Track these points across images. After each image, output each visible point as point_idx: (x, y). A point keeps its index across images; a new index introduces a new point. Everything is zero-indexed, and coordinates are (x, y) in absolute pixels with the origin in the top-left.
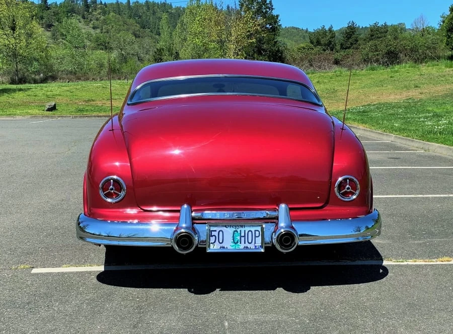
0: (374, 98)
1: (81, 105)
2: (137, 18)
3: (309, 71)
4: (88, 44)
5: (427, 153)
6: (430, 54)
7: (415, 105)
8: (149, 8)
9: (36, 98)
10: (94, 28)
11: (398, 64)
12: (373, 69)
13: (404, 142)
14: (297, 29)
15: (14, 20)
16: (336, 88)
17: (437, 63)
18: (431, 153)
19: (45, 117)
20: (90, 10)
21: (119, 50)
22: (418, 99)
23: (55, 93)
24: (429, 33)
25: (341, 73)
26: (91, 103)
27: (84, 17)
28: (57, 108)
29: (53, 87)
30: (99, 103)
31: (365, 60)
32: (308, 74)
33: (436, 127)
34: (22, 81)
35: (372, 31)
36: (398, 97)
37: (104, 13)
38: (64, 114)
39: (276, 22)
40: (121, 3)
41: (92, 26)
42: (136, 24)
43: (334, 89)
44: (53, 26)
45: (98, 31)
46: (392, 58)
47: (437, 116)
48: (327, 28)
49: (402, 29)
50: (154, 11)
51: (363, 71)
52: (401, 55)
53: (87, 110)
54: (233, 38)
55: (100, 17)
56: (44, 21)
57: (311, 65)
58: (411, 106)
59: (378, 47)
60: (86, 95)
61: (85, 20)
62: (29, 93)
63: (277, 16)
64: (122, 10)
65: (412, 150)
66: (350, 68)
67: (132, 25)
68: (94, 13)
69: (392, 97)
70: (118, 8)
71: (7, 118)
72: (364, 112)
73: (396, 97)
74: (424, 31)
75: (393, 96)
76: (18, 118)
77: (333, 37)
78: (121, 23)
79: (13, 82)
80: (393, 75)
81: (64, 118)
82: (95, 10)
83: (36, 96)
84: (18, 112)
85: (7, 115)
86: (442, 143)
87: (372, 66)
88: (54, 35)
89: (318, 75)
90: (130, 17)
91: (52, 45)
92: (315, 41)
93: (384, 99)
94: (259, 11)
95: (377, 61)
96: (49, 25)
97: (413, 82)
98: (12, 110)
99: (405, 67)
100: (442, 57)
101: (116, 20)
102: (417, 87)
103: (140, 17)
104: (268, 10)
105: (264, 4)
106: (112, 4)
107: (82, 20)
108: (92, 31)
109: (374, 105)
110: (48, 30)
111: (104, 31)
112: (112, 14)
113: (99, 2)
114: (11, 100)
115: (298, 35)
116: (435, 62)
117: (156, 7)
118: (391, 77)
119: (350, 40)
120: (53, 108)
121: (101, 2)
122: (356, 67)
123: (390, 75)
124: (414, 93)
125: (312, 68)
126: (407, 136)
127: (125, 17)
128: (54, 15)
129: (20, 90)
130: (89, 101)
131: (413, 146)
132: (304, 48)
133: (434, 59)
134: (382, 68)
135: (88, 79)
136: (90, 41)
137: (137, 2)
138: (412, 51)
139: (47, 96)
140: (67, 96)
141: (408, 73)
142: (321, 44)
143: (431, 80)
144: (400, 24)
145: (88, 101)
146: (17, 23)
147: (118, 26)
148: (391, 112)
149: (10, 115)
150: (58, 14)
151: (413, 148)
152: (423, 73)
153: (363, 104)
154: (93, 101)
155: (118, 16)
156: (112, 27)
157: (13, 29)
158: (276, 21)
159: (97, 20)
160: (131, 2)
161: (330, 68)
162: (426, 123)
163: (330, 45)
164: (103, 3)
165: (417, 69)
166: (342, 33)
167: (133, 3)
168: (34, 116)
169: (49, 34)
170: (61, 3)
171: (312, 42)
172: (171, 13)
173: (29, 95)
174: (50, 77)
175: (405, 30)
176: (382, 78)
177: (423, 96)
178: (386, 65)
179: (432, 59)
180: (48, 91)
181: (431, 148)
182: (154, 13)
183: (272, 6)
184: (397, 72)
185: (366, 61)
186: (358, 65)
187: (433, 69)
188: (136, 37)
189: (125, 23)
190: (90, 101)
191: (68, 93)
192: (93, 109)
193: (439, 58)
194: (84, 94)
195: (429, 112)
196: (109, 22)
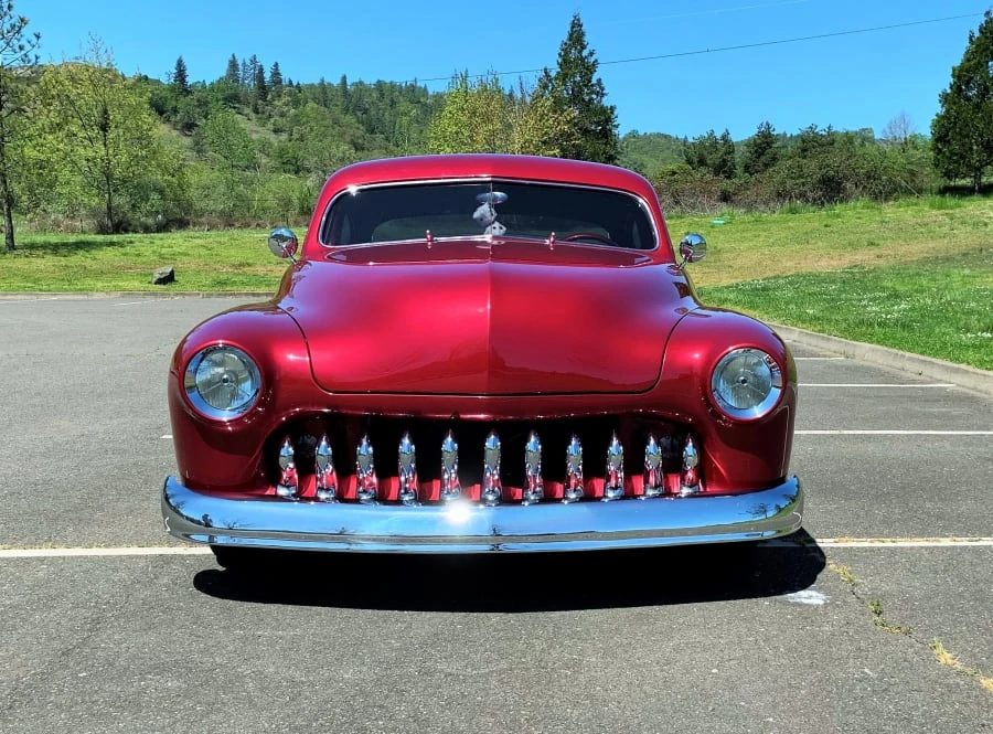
0: (788, 264)
1: (225, 272)
2: (359, 114)
3: (673, 213)
4: (264, 161)
5: (849, 362)
6: (903, 184)
7: (864, 277)
8: (382, 95)
9: (140, 259)
10: (276, 131)
11: (841, 202)
12: (793, 211)
13: (814, 341)
14: (666, 137)
15: (105, 112)
16: (720, 246)
17: (915, 200)
18: (857, 362)
19: (151, 294)
20: (269, 97)
21: (320, 173)
22: (872, 268)
23: (178, 250)
24: (916, 148)
25: (733, 217)
26: (245, 269)
27: (256, 111)
28: (176, 278)
29: (176, 240)
30: (260, 269)
31: (779, 195)
32: (671, 218)
33: (884, 316)
34: (121, 227)
35: (804, 141)
36: (834, 263)
37: (296, 103)
38: (189, 288)
39: (608, 120)
40: (330, 84)
41: (272, 127)
42: (357, 125)
43: (715, 248)
44: (197, 126)
45: (284, 137)
46: (831, 190)
47: (896, 296)
48: (718, 135)
49: (864, 139)
50: (392, 101)
51: (775, 215)
52: (848, 185)
53: (234, 282)
54: (516, 146)
55: (288, 111)
56: (178, 118)
57: (677, 203)
58: (857, 280)
59: (805, 170)
60: (237, 256)
61: (260, 116)
62: (128, 249)
63: (612, 109)
64: (330, 97)
65: (825, 356)
66: (750, 207)
67: (349, 126)
68: (276, 103)
69: (823, 263)
70: (323, 94)
71: (76, 297)
72: (764, 289)
73: (832, 262)
74: (906, 143)
75: (825, 260)
76: (97, 296)
77: (729, 153)
78: (328, 122)
79: (102, 230)
80: (829, 223)
81: (187, 297)
82: (279, 96)
83: (139, 255)
84: (99, 285)
85: (77, 290)
86: (878, 342)
87: (793, 205)
88: (197, 143)
89: (688, 220)
90: (346, 111)
91: (192, 163)
92: (696, 160)
93: (807, 267)
94: (576, 98)
95: (802, 196)
96: (187, 124)
97: (866, 236)
98: (89, 282)
99: (855, 207)
100: (926, 190)
101: (319, 117)
102: (873, 244)
103: (366, 111)
104: (594, 96)
105: (586, 86)
106: (312, 86)
107: (253, 115)
108: (273, 138)
109: (786, 277)
110: (186, 135)
111: (295, 136)
112: (311, 104)
113: (287, 82)
114: (88, 263)
115: (668, 149)
116: (913, 199)
117: (397, 93)
118: (826, 226)
119: (763, 159)
120: (169, 279)
121: (291, 82)
122: (762, 208)
123: (825, 223)
124: (865, 257)
125: (678, 209)
126: (819, 331)
127: (337, 111)
128: (199, 106)
129: (112, 244)
130: (242, 265)
131: (829, 350)
132: (674, 173)
133: (912, 194)
134: (812, 209)
135: (247, 225)
136: (268, 155)
137: (361, 83)
138: (869, 177)
139: (161, 256)
140: (200, 256)
141: (859, 218)
142: (706, 165)
143: (901, 231)
144: (864, 130)
145: (240, 265)
146: (111, 117)
147: (323, 129)
148: (815, 289)
149: (81, 290)
150: (206, 103)
151: (827, 353)
152: (887, 220)
153: (766, 276)
154: (249, 265)
155: (322, 108)
156: (312, 130)
157: (104, 128)
158: (609, 117)
159: (282, 115)
160: (349, 82)
161: (712, 208)
162: (869, 309)
163: (724, 169)
164: (295, 84)
165: (877, 213)
166: (748, 145)
167: (353, 84)
168: (129, 294)
169: (187, 141)
170: (212, 84)
171: (689, 162)
172: (425, 105)
173: (125, 254)
174: (174, 222)
175: (872, 141)
176: (809, 226)
177: (881, 262)
178: (819, 203)
179: (908, 193)
180: (163, 247)
181: (858, 352)
182: (393, 103)
183: (603, 89)
184: (838, 216)
185: (781, 195)
186: (766, 203)
187: (906, 211)
188: (357, 149)
189: (336, 122)
190: (244, 266)
191: (203, 252)
192: (245, 280)
193: (920, 191)
194: (233, 252)
195: (883, 289)
196: (304, 120)
